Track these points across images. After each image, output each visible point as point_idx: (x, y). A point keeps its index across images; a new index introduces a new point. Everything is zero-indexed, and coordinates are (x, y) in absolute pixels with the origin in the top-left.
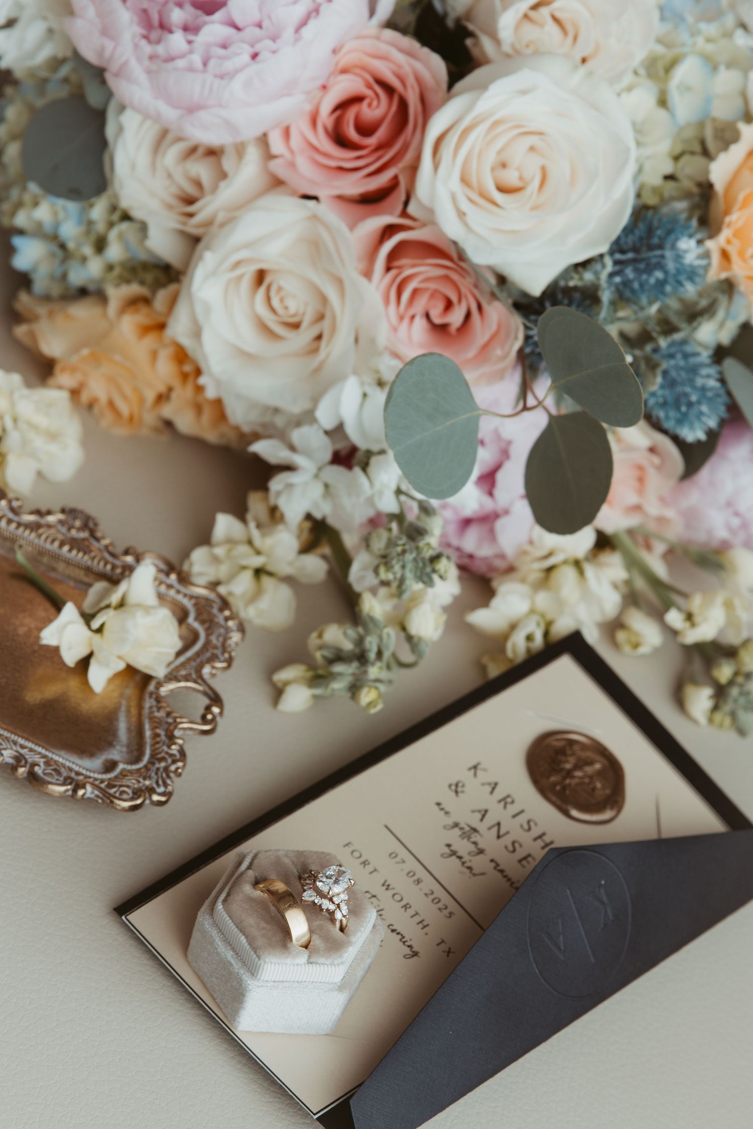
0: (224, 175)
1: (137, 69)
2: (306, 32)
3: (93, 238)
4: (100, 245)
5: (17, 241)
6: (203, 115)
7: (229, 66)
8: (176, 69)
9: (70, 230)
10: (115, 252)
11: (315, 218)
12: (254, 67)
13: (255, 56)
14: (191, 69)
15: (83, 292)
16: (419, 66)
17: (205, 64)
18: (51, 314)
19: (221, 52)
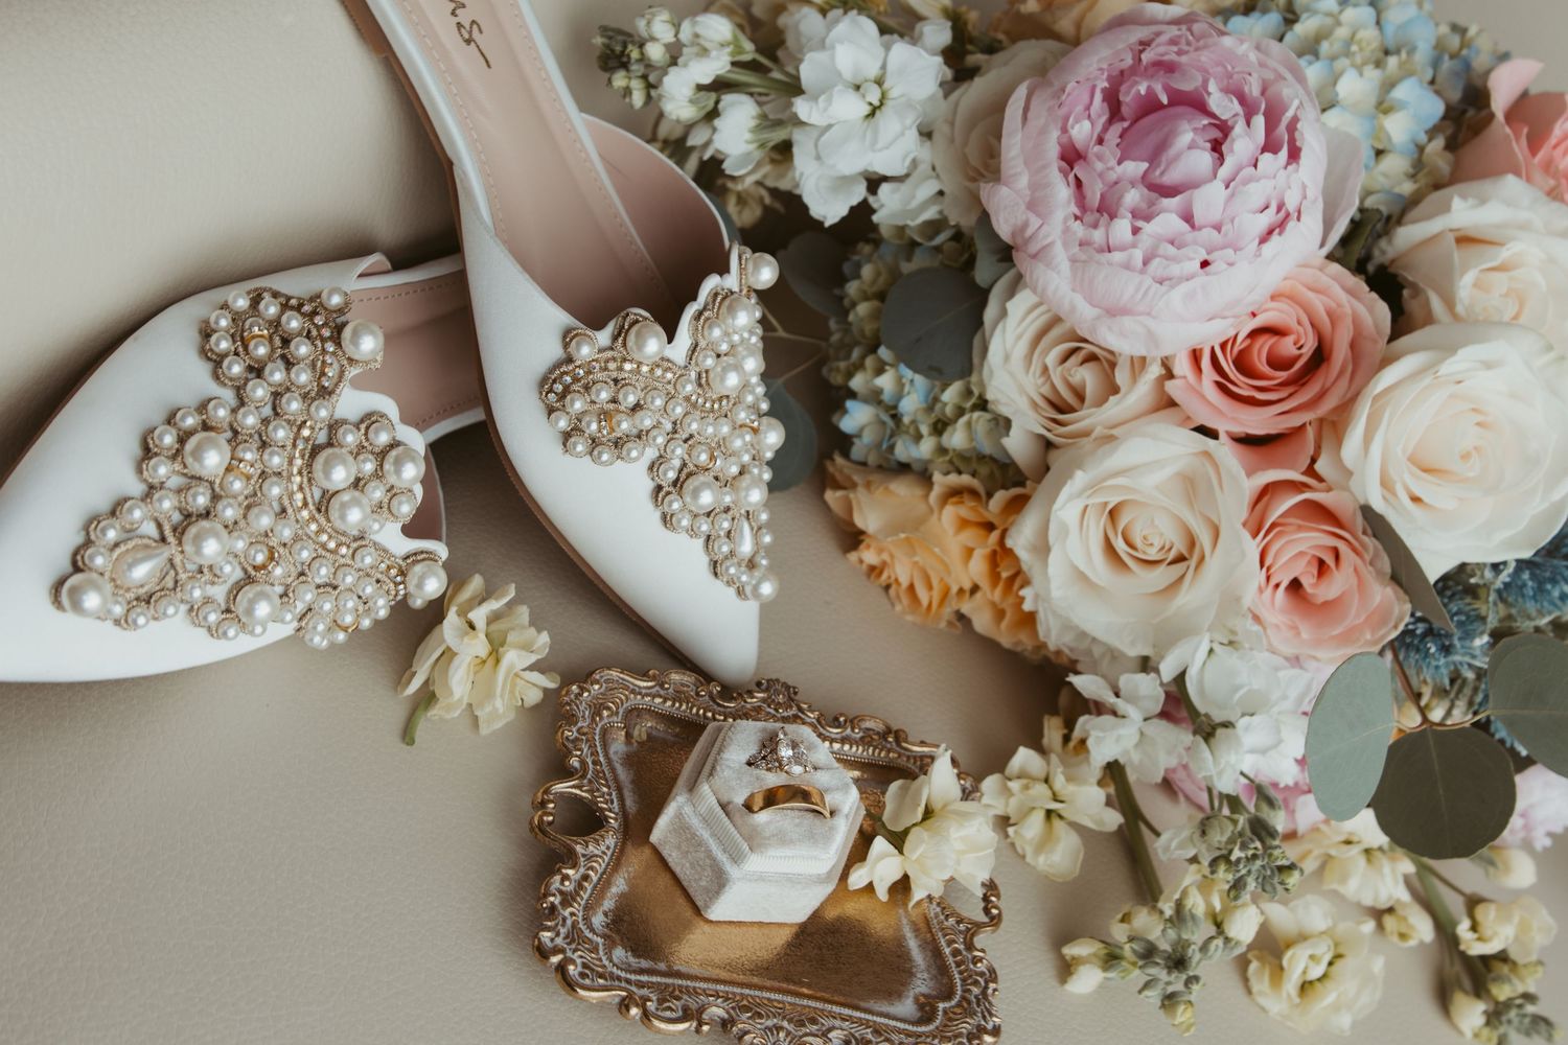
0: (1115, 390)
1: (1060, 255)
2: (1268, 248)
3: (933, 418)
4: (940, 427)
5: (849, 404)
6: (1127, 322)
7: (1175, 270)
8: (1110, 264)
9: (910, 405)
10: (956, 438)
11: (1207, 454)
12: (1202, 278)
13: (1205, 264)
14: (1127, 266)
15: (904, 468)
16: (1362, 310)
17: (1145, 263)
18: (868, 485)
19: (1171, 250)
